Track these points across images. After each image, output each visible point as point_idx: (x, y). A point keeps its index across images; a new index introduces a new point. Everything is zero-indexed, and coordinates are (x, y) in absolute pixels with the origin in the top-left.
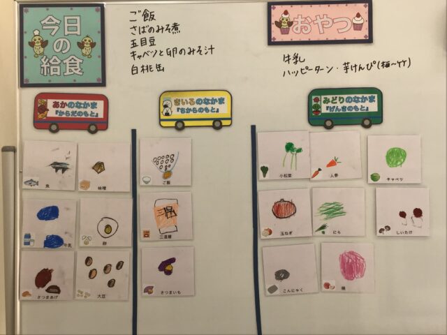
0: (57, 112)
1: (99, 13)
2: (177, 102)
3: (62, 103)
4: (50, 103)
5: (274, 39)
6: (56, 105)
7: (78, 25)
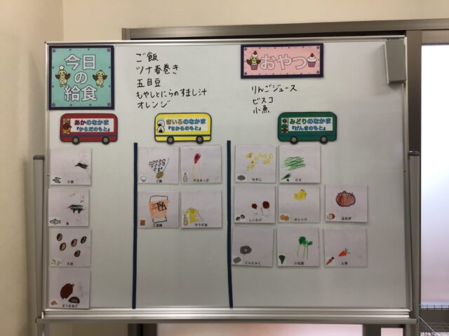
0: (78, 128)
1: (110, 53)
2: (169, 122)
4: (73, 121)
5: (246, 73)
6: (77, 123)
7: (93, 62)
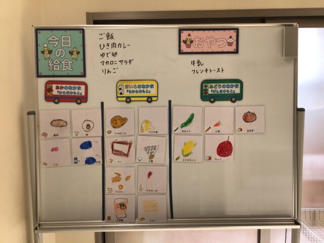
0: (58, 92)
1: (82, 34)
2: (127, 87)
3: (61, 87)
4: (54, 86)
5: (182, 50)
6: (57, 88)
7: (69, 41)
